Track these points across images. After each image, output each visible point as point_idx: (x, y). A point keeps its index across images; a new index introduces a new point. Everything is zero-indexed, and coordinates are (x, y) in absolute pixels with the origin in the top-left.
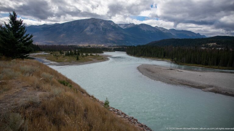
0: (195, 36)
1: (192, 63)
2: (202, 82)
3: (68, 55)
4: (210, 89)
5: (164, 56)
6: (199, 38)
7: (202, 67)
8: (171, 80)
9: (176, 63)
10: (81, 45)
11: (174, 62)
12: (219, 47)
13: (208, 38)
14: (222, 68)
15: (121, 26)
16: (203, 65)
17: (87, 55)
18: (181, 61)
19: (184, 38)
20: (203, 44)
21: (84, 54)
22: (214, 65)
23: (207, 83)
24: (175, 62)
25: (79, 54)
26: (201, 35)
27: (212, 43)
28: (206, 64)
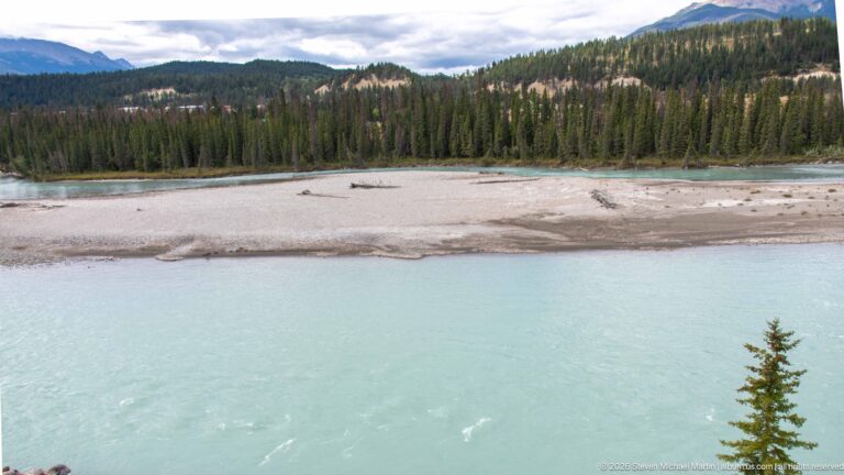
0: (87, 61)
1: (97, 171)
2: (150, 231)
4: (186, 249)
6: (104, 73)
7: (140, 178)
8: (19, 248)
9: (26, 176)
11: (14, 174)
12: (189, 102)
13: (141, 70)
14: (211, 173)
16: (143, 170)
18: (48, 168)
19: (38, 73)
20: (125, 93)
22: (181, 165)
23: (169, 232)
24: (20, 175)
27: (159, 88)
28: (155, 166)
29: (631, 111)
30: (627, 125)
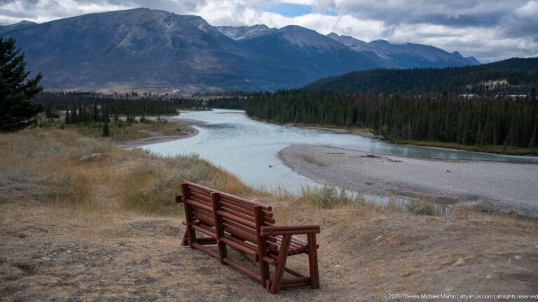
0: (446, 58)
1: (430, 140)
2: (450, 187)
3: (72, 121)
4: (470, 204)
5: (355, 120)
6: (456, 68)
7: (458, 149)
8: (369, 184)
9: (386, 138)
11: (380, 136)
12: (517, 91)
13: (484, 65)
14: (514, 151)
15: (229, 34)
16: (461, 143)
17: (131, 121)
18: (400, 135)
19: (412, 68)
20: (468, 83)
21: (124, 119)
22: (491, 143)
23: (464, 191)
24: (383, 137)
25: (106, 119)
26: (465, 56)
27: (495, 80)
28: (470, 141)
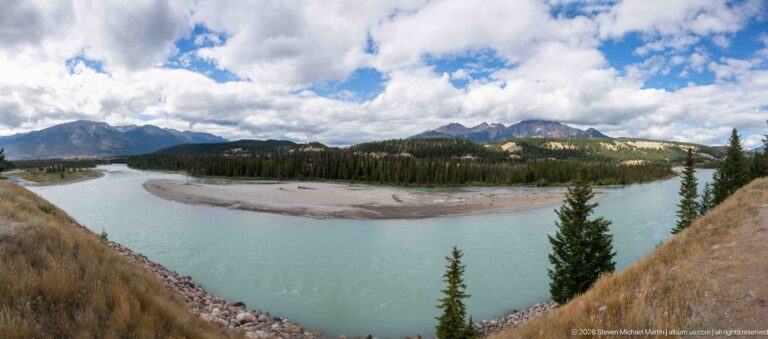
0: (217, 139)
1: (214, 175)
2: (226, 198)
3: (49, 171)
4: (237, 206)
5: (178, 166)
6: (221, 143)
7: (226, 179)
8: (189, 198)
9: (194, 175)
10: (66, 158)
11: (191, 174)
12: (245, 153)
14: (249, 179)
15: (119, 130)
16: (227, 176)
17: (75, 171)
18: (200, 173)
19: (202, 143)
20: (226, 150)
21: (71, 170)
22: (240, 175)
23: (233, 199)
25: (64, 170)
26: (223, 138)
27: (236, 149)
28: (231, 175)
29: (407, 166)
30: (406, 170)
